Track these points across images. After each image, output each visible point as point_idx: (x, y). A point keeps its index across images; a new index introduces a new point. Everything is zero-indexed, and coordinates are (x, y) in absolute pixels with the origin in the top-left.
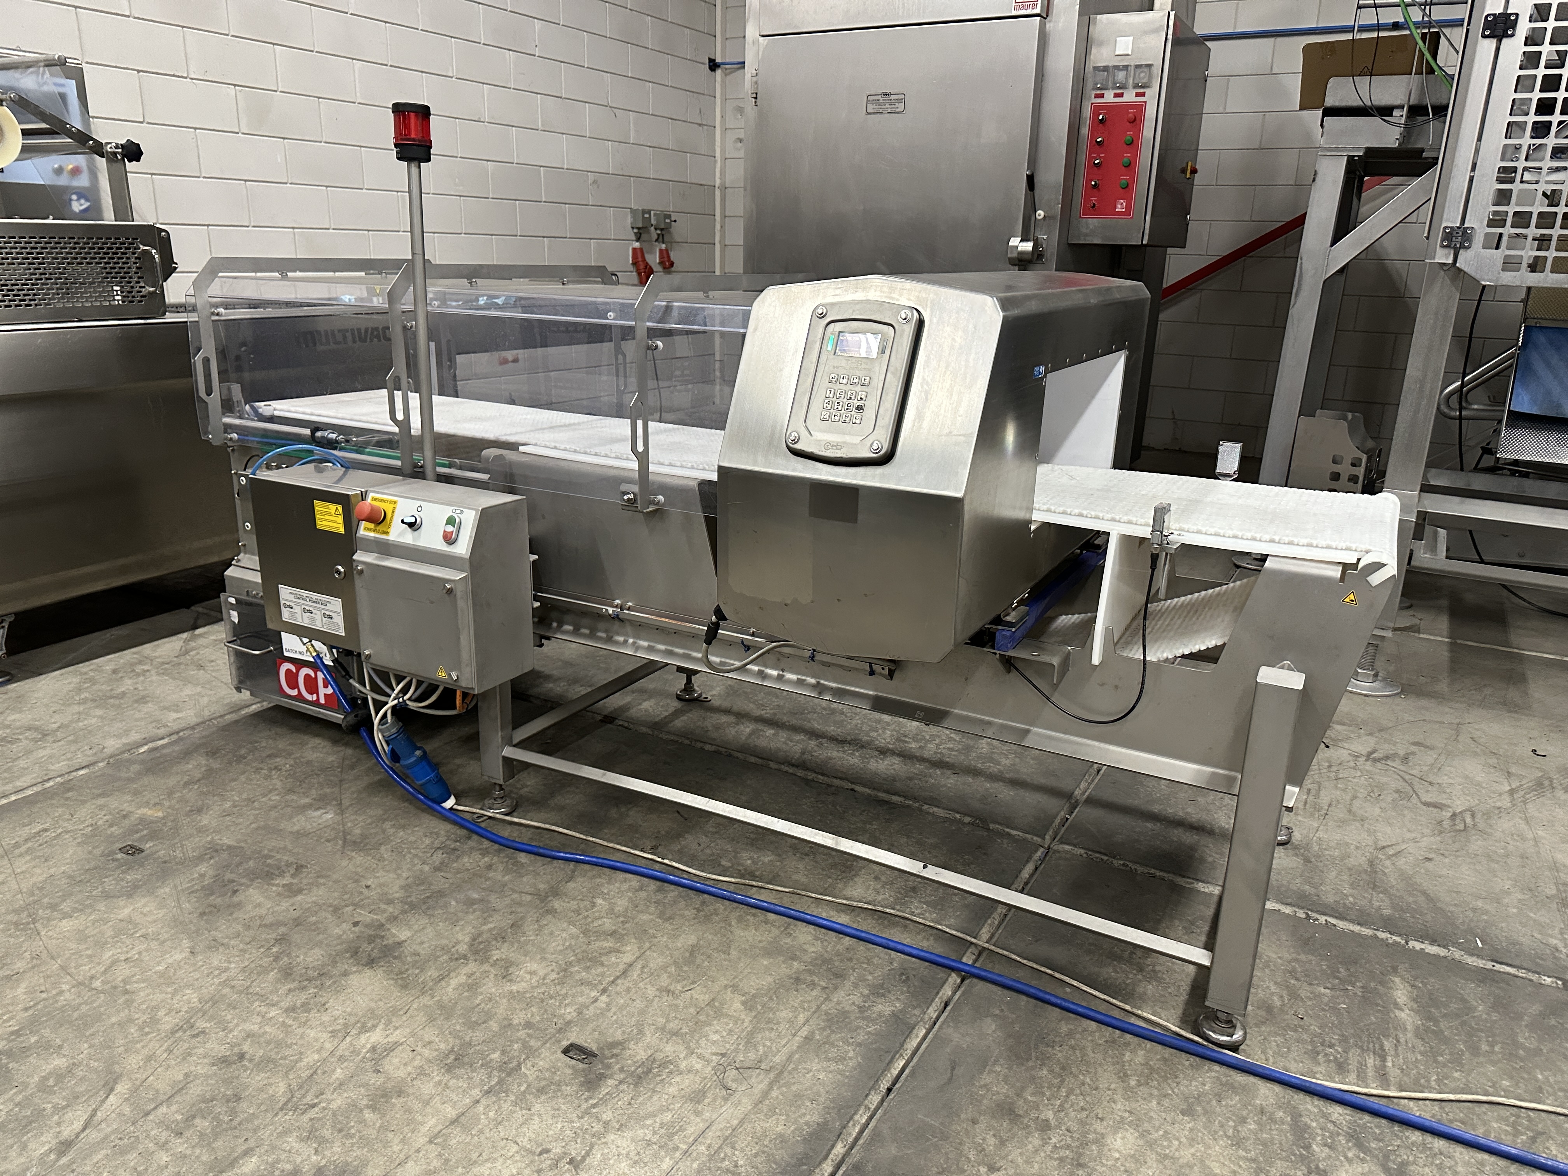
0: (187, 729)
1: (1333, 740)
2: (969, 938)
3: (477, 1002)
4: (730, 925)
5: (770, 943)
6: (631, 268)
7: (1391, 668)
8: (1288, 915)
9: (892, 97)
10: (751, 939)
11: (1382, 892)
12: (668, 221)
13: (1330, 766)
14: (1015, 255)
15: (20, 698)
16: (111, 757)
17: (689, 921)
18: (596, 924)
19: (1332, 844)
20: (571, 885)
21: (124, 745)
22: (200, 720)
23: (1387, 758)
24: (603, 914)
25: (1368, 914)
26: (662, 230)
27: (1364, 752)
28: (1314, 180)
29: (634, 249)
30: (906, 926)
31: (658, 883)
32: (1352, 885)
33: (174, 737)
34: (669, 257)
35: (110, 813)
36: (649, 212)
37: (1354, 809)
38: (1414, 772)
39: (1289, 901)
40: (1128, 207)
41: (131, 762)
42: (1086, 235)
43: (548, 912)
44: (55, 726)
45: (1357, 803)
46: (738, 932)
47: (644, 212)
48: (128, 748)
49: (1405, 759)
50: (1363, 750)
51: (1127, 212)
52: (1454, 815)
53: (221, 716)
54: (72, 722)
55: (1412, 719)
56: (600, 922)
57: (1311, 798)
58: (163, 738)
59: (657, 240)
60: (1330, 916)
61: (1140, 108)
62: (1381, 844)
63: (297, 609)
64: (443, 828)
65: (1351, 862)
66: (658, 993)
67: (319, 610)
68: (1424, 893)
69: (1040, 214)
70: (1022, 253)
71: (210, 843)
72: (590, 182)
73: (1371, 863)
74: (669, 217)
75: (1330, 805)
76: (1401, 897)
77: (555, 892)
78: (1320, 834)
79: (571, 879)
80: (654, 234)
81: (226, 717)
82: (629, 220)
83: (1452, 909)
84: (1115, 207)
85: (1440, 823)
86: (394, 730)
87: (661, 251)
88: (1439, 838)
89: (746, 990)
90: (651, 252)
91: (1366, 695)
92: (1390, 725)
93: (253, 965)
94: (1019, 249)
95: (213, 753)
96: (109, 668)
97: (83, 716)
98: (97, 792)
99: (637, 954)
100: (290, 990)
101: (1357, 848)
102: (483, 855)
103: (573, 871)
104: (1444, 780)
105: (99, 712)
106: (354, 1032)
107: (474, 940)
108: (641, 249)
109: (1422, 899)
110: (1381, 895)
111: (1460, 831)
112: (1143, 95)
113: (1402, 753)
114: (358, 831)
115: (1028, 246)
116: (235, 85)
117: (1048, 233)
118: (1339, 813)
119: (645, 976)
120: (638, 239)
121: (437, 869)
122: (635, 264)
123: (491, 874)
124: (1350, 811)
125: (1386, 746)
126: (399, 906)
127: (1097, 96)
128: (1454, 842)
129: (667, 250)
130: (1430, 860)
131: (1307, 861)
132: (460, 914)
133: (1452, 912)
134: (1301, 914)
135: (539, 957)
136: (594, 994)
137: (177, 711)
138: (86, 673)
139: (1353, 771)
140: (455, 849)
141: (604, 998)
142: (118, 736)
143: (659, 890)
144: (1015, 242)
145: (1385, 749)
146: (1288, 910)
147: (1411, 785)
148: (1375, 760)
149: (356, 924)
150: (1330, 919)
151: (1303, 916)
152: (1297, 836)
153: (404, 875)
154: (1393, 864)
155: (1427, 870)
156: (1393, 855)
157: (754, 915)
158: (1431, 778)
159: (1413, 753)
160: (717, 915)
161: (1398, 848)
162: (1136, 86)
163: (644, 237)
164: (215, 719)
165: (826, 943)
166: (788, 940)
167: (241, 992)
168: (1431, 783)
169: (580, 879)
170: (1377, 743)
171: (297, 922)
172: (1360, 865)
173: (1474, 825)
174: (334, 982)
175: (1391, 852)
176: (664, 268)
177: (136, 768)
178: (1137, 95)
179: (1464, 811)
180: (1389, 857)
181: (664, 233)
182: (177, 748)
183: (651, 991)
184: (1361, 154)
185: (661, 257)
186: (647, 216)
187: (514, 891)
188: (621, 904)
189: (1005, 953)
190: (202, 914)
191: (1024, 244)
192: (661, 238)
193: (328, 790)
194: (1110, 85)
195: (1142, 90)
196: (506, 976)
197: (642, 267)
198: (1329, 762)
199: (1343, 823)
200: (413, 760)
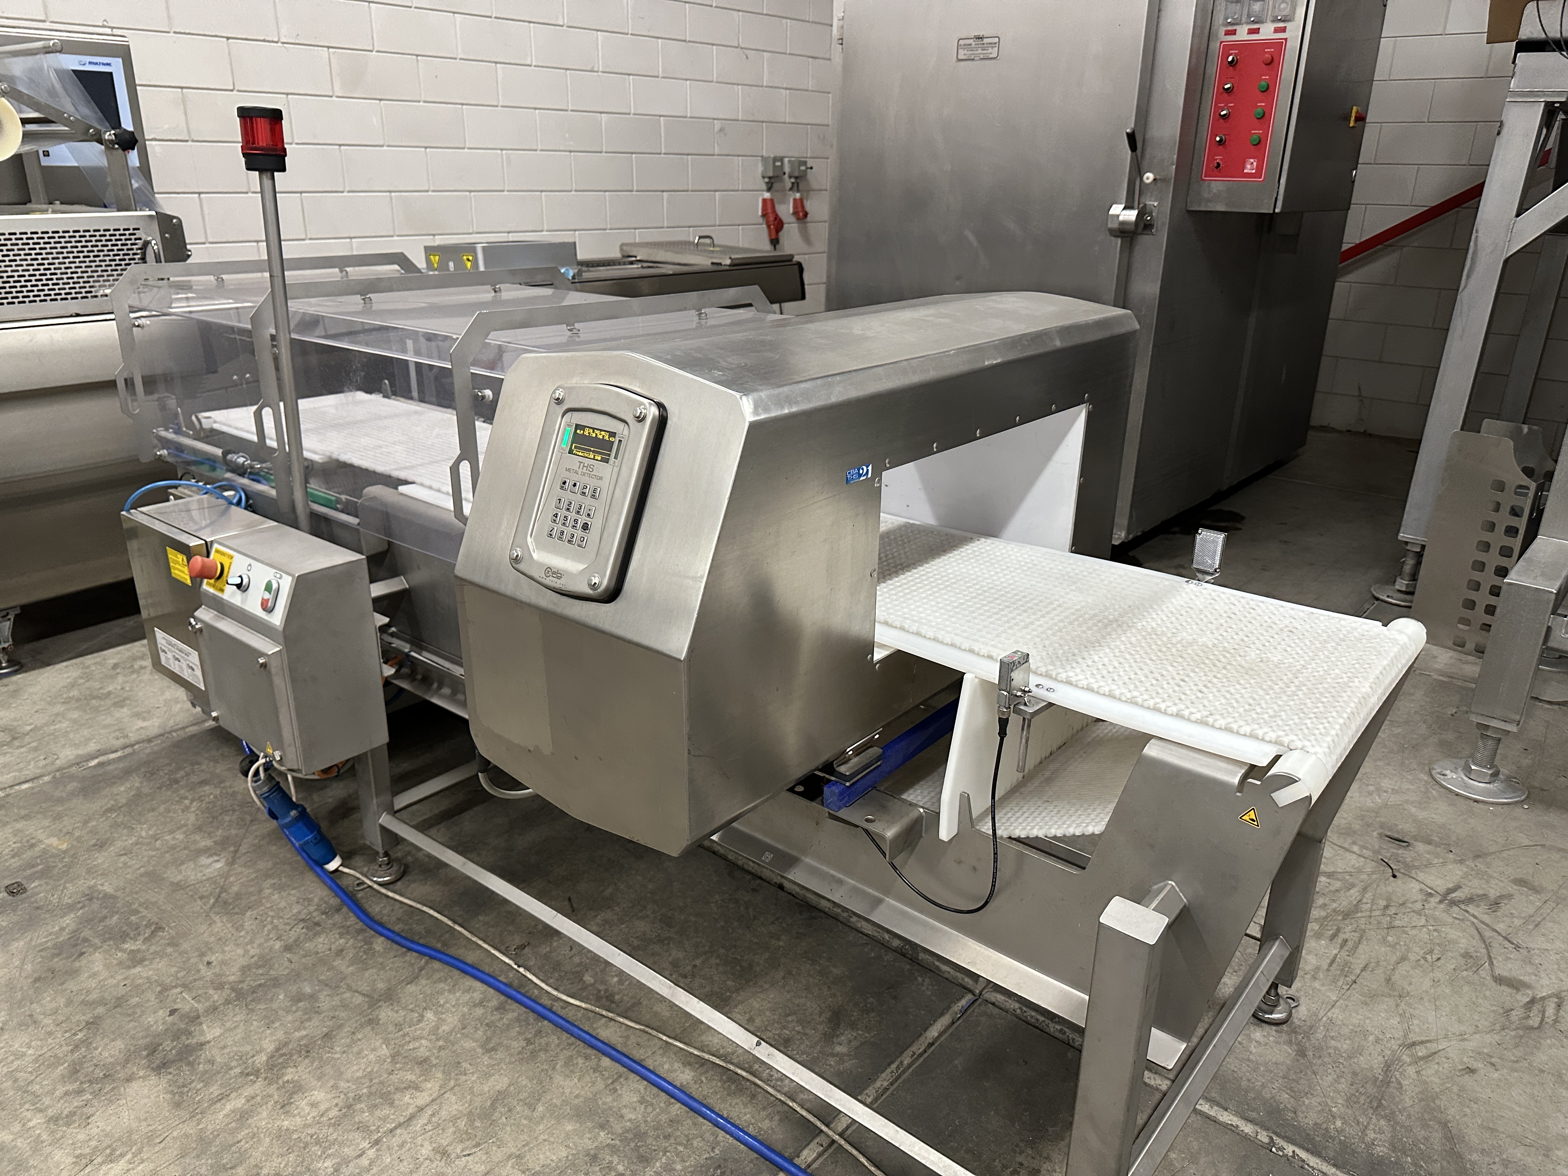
0: (143, 741)
1: (1406, 865)
2: (819, 1124)
3: (240, 1137)
4: (554, 1068)
5: (587, 1100)
6: (761, 220)
7: (1526, 762)
8: (1245, 1137)
9: (985, 41)
10: (567, 1091)
11: (1384, 1117)
12: (803, 168)
13: (1387, 907)
14: (1115, 226)
15: (15, 694)
16: (57, 771)
17: (511, 1055)
18: (411, 1046)
19: (1345, 1031)
20: (411, 988)
21: (78, 756)
22: (162, 732)
23: (1470, 900)
24: (425, 1033)
25: (1354, 1152)
26: (796, 178)
27: (1442, 889)
28: (1499, 133)
29: (765, 201)
30: (753, 1096)
31: (503, 998)
32: (1348, 1100)
33: (128, 751)
34: (803, 206)
35: (21, 842)
36: (781, 159)
37: (1396, 977)
38: (1500, 927)
39: (1254, 1115)
40: (1259, 168)
41: (72, 778)
42: (1209, 201)
43: (370, 1022)
44: (29, 728)
45: (1403, 968)
46: (558, 1079)
47: (775, 159)
48: (78, 761)
49: (1495, 905)
50: (1441, 884)
51: (1258, 174)
52: (1533, 1001)
53: (183, 728)
54: (46, 725)
55: (1526, 842)
56: (417, 1044)
57: (1344, 953)
58: (116, 751)
59: (791, 189)
60: (1301, 1147)
61: (1279, 46)
62: (1413, 1037)
63: (170, 655)
64: (319, 892)
65: (1362, 1061)
66: (432, 1154)
67: (186, 660)
68: (1445, 1125)
69: (1149, 177)
70: (1123, 223)
71: (90, 888)
72: (716, 130)
73: (1388, 1067)
74: (805, 163)
75: (1364, 969)
76: (1409, 1129)
77: (389, 996)
78: (1335, 1013)
79: (413, 979)
80: (788, 182)
81: (187, 730)
82: (760, 168)
83: (1475, 1157)
84: (1244, 168)
85: (1508, 1012)
86: (265, 789)
87: (795, 200)
88: (1497, 1037)
89: (530, 1166)
90: (784, 201)
91: (1476, 801)
92: (1492, 849)
93: (49, 1054)
94: (1121, 218)
95: (151, 775)
96: (112, 661)
97: (60, 718)
98: (23, 812)
99: (435, 1095)
100: (66, 1093)
101: (1377, 1041)
102: (341, 935)
103: (421, 969)
104: (1538, 942)
105: (75, 715)
106: (99, 1159)
107: (277, 1050)
108: (772, 200)
109: (1437, 1137)
110: (1383, 1122)
111: (1532, 1028)
112: (1284, 30)
113: (1493, 894)
114: (235, 889)
115: (1131, 215)
116: (329, 47)
117: (1161, 200)
118: (1373, 981)
119: (429, 1127)
120: (769, 190)
121: (288, 948)
122: (764, 215)
123: (337, 963)
124: (1388, 980)
125: (1476, 882)
126: (227, 992)
127: (1228, 33)
128: (1517, 1046)
129: (801, 200)
130: (1471, 1071)
131: (1302, 1053)
132: (281, 1012)
133: (1473, 1163)
134: (1263, 1137)
135: (332, 1083)
136: (365, 1144)
137: (144, 719)
138: (88, 667)
139: (1415, 917)
140: (318, 924)
141: (371, 1153)
142: (77, 746)
143: (500, 1008)
144: (1116, 209)
145: (1474, 886)
146: (1248, 1129)
147: (1488, 947)
148: (1453, 903)
149: (173, 1012)
150: (1299, 1152)
151: (1266, 1140)
152: (1302, 1013)
153: (252, 952)
154: (1418, 1072)
155: (1462, 1089)
156: (1422, 1058)
157: (587, 1058)
158: (1521, 938)
159: (1510, 896)
160: (546, 1051)
161: (1433, 1047)
162: (1275, 20)
163: (776, 186)
164: (176, 731)
165: (650, 1109)
166: (609, 1099)
167: (19, 1088)
168: (1517, 947)
169: (424, 982)
170: (1465, 876)
171: (120, 1002)
172: (1371, 1068)
173: (1556, 1021)
174: (113, 1089)
175: (1421, 1051)
176: (798, 219)
177: (72, 786)
178: (1277, 30)
179: (1550, 996)
180: (1416, 1060)
181: (799, 180)
182: (121, 765)
183: (426, 1150)
184: (1563, 100)
185: (795, 207)
186: (778, 164)
187: (349, 988)
188: (451, 1020)
189: (855, 1152)
190: (37, 980)
191: (1127, 212)
192: (795, 187)
193: (233, 832)
194: (1244, 20)
195: (1281, 25)
196: (285, 1106)
197: (772, 218)
198: (1389, 899)
199: (1373, 997)
200: (288, 819)
